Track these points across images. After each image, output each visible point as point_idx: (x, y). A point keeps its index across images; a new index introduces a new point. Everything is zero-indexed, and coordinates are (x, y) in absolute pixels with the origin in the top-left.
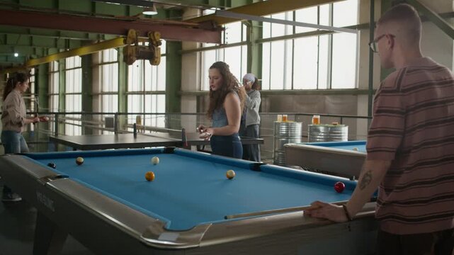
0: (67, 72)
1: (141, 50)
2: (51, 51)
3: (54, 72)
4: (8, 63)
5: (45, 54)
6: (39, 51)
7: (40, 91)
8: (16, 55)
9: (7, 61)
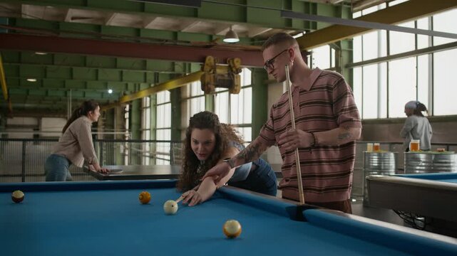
0: (158, 107)
1: (219, 78)
2: (143, 86)
3: (146, 108)
4: (104, 100)
5: (137, 90)
6: (131, 86)
7: (134, 127)
8: (110, 91)
9: (102, 97)
